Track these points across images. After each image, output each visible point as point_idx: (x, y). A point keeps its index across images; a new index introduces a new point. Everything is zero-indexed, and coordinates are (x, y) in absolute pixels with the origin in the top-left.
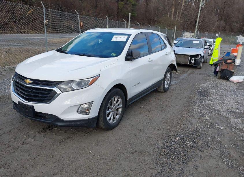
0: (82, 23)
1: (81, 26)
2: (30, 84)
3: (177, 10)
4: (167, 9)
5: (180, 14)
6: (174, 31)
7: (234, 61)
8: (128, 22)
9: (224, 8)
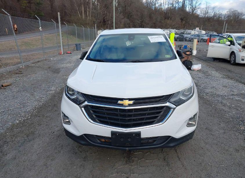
0: (15, 25)
1: (15, 29)
2: (130, 105)
3: (86, 9)
4: (76, 8)
5: (91, 12)
6: (95, 30)
7: (191, 52)
8: (57, 22)
9: (125, 7)
